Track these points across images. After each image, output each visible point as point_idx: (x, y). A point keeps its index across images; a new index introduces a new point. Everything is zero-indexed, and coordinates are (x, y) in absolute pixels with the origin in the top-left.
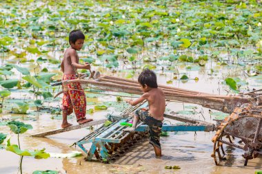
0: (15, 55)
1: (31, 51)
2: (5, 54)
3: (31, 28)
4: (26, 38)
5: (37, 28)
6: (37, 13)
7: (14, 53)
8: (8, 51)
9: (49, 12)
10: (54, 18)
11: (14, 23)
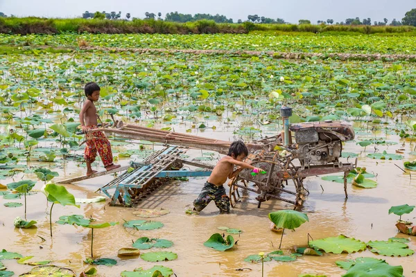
0: (43, 105)
1: (58, 102)
2: (33, 105)
3: (58, 80)
4: (53, 90)
5: (64, 80)
6: (64, 66)
7: (41, 104)
8: (36, 102)
9: (75, 65)
10: (80, 71)
11: (42, 76)
